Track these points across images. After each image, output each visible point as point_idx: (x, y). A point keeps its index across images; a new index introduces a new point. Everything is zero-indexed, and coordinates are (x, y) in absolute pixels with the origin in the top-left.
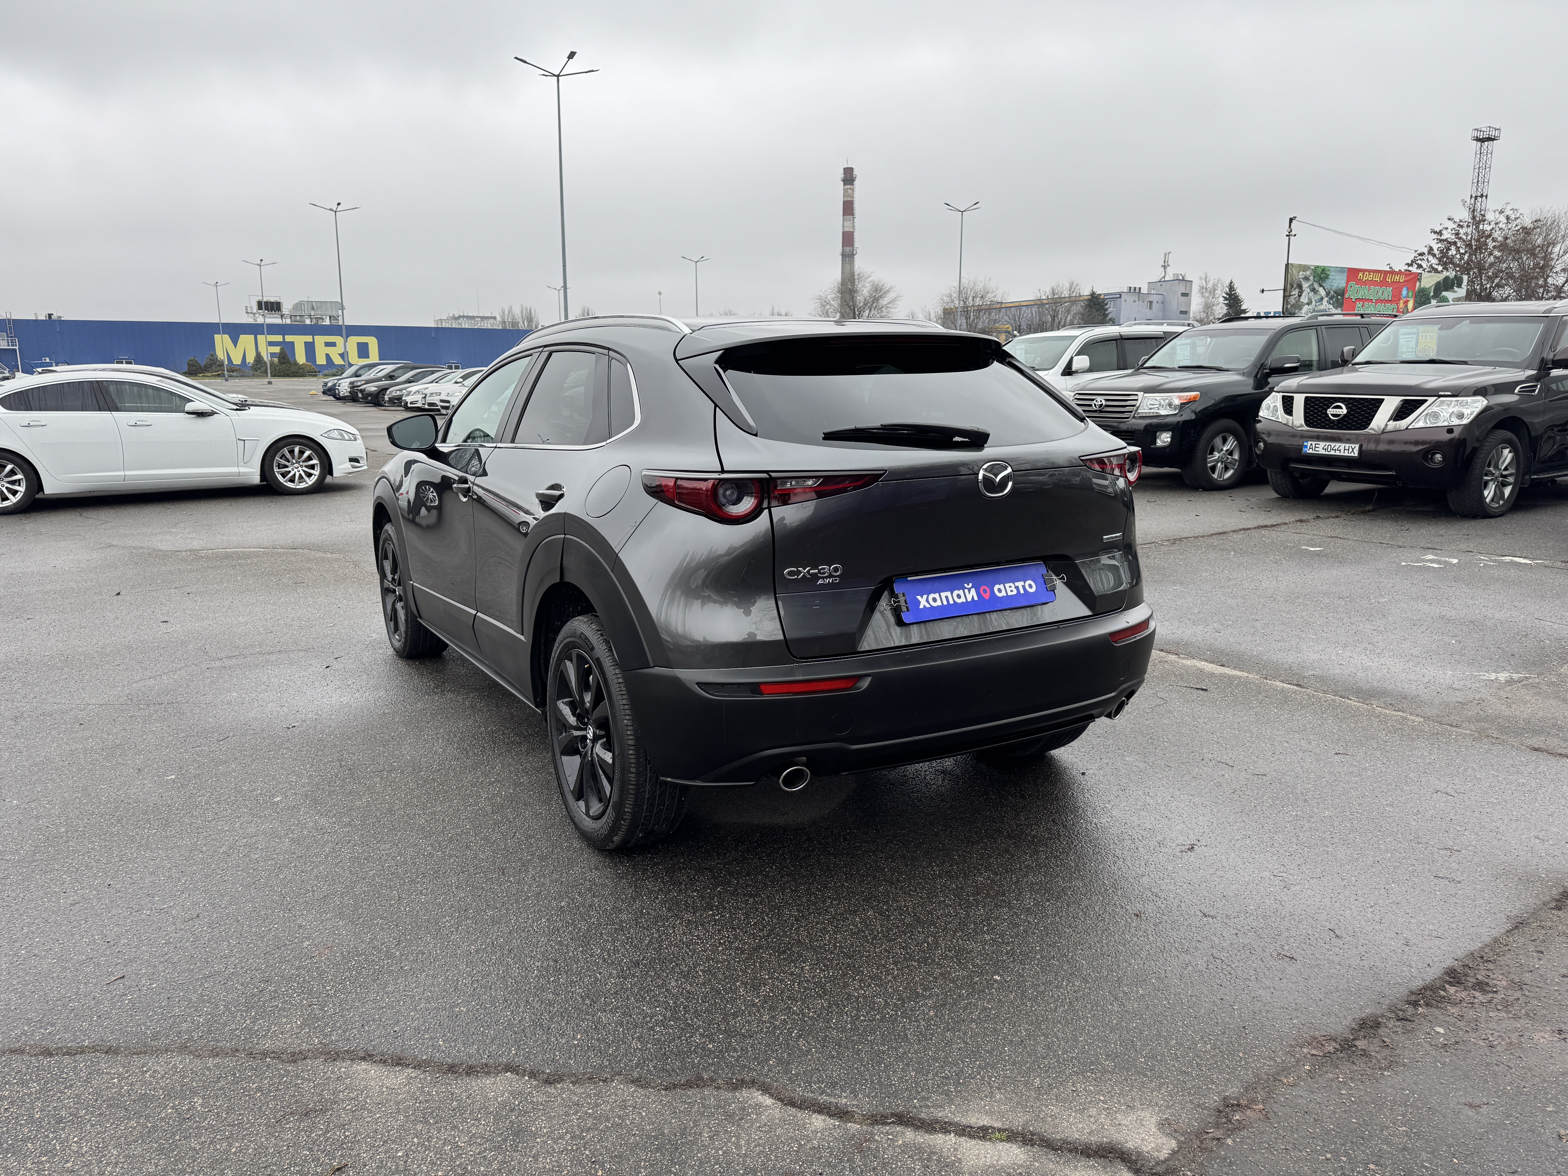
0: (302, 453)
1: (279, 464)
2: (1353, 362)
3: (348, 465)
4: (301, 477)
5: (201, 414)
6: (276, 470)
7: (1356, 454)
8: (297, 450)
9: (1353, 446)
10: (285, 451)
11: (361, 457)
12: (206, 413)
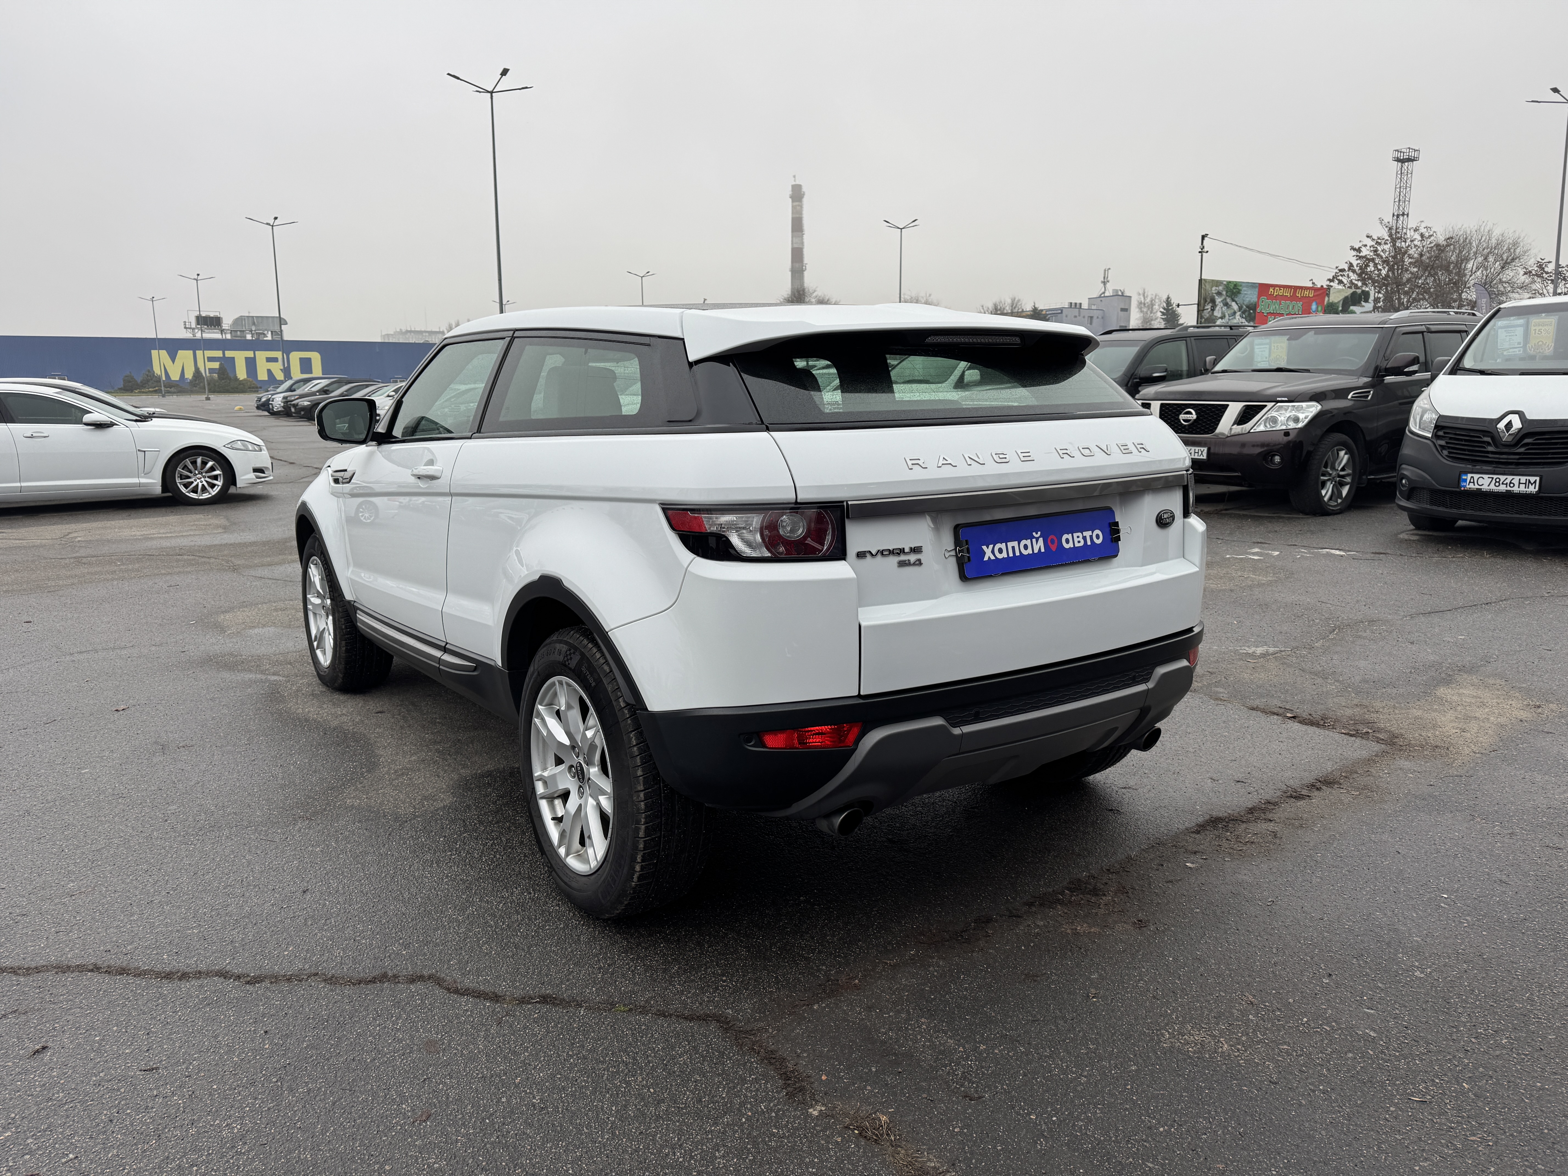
0: (204, 463)
1: (181, 475)
2: (1213, 371)
3: (252, 476)
4: (204, 488)
5: (100, 426)
6: (178, 480)
7: (1204, 456)
8: (199, 460)
9: (1202, 449)
10: (188, 462)
11: (267, 468)
12: (105, 424)
